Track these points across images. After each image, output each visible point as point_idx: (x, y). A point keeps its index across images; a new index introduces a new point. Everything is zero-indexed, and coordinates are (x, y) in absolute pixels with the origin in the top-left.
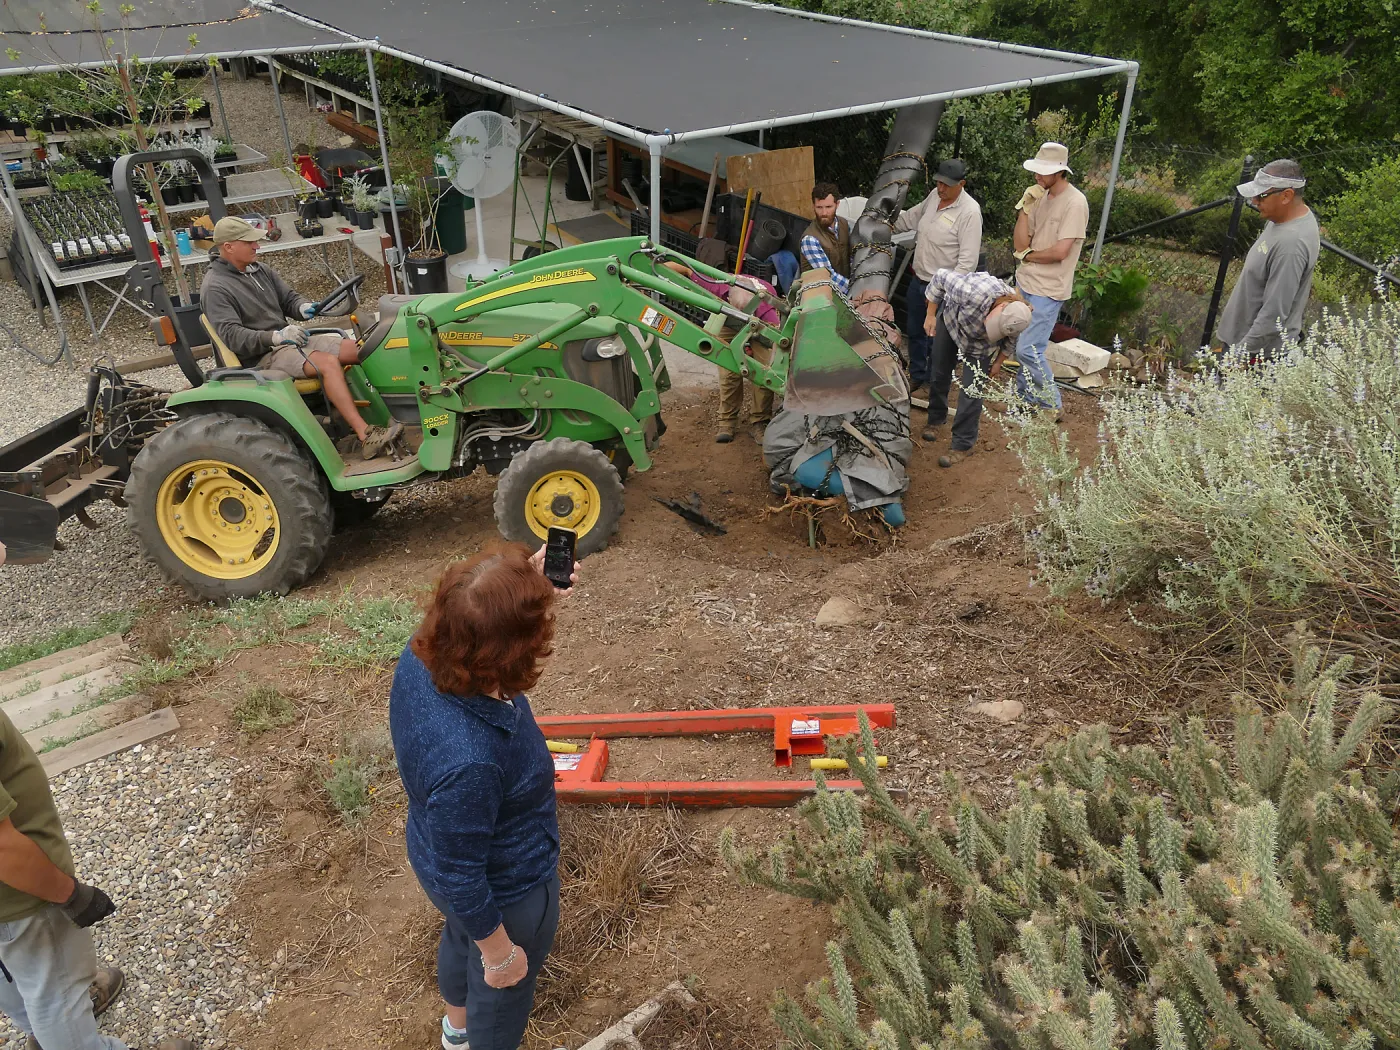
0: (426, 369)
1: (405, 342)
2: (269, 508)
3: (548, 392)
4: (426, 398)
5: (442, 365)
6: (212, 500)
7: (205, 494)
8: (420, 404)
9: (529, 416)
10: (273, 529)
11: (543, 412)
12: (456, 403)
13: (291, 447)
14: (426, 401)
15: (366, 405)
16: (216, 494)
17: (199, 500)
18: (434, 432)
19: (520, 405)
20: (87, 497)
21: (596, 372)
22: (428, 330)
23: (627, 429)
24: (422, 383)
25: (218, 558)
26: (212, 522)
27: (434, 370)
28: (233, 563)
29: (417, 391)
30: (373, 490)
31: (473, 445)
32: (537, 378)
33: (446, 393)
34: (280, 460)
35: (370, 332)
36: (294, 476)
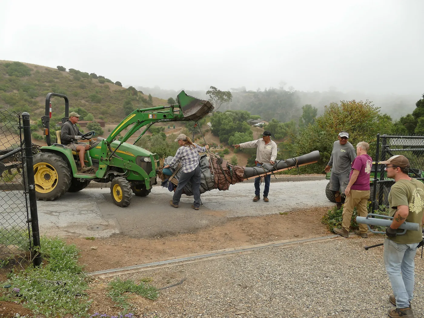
0: (103, 154)
1: (100, 147)
2: (55, 174)
3: (130, 166)
4: (102, 160)
5: (107, 154)
6: (42, 175)
7: (41, 173)
8: (100, 162)
9: (124, 171)
10: (57, 179)
11: (128, 170)
12: (108, 163)
13: (67, 165)
14: (101, 161)
15: (87, 162)
16: (43, 173)
17: (39, 175)
18: (101, 169)
19: (123, 167)
20: (12, 167)
21: (143, 163)
22: (106, 145)
23: (146, 179)
24: (102, 157)
25: (43, 189)
26: (42, 180)
27: (105, 155)
28: (47, 189)
29: (100, 159)
30: (83, 179)
31: (110, 175)
32: (128, 162)
33: (106, 160)
34: (63, 167)
35: (94, 143)
36: (65, 171)
